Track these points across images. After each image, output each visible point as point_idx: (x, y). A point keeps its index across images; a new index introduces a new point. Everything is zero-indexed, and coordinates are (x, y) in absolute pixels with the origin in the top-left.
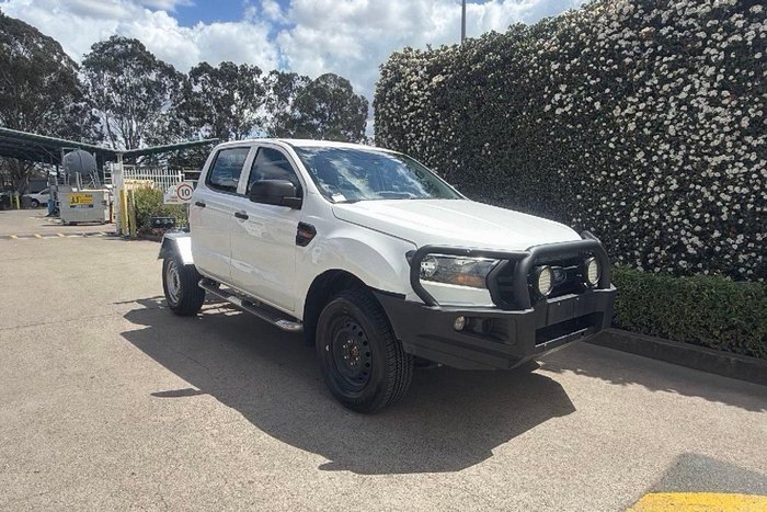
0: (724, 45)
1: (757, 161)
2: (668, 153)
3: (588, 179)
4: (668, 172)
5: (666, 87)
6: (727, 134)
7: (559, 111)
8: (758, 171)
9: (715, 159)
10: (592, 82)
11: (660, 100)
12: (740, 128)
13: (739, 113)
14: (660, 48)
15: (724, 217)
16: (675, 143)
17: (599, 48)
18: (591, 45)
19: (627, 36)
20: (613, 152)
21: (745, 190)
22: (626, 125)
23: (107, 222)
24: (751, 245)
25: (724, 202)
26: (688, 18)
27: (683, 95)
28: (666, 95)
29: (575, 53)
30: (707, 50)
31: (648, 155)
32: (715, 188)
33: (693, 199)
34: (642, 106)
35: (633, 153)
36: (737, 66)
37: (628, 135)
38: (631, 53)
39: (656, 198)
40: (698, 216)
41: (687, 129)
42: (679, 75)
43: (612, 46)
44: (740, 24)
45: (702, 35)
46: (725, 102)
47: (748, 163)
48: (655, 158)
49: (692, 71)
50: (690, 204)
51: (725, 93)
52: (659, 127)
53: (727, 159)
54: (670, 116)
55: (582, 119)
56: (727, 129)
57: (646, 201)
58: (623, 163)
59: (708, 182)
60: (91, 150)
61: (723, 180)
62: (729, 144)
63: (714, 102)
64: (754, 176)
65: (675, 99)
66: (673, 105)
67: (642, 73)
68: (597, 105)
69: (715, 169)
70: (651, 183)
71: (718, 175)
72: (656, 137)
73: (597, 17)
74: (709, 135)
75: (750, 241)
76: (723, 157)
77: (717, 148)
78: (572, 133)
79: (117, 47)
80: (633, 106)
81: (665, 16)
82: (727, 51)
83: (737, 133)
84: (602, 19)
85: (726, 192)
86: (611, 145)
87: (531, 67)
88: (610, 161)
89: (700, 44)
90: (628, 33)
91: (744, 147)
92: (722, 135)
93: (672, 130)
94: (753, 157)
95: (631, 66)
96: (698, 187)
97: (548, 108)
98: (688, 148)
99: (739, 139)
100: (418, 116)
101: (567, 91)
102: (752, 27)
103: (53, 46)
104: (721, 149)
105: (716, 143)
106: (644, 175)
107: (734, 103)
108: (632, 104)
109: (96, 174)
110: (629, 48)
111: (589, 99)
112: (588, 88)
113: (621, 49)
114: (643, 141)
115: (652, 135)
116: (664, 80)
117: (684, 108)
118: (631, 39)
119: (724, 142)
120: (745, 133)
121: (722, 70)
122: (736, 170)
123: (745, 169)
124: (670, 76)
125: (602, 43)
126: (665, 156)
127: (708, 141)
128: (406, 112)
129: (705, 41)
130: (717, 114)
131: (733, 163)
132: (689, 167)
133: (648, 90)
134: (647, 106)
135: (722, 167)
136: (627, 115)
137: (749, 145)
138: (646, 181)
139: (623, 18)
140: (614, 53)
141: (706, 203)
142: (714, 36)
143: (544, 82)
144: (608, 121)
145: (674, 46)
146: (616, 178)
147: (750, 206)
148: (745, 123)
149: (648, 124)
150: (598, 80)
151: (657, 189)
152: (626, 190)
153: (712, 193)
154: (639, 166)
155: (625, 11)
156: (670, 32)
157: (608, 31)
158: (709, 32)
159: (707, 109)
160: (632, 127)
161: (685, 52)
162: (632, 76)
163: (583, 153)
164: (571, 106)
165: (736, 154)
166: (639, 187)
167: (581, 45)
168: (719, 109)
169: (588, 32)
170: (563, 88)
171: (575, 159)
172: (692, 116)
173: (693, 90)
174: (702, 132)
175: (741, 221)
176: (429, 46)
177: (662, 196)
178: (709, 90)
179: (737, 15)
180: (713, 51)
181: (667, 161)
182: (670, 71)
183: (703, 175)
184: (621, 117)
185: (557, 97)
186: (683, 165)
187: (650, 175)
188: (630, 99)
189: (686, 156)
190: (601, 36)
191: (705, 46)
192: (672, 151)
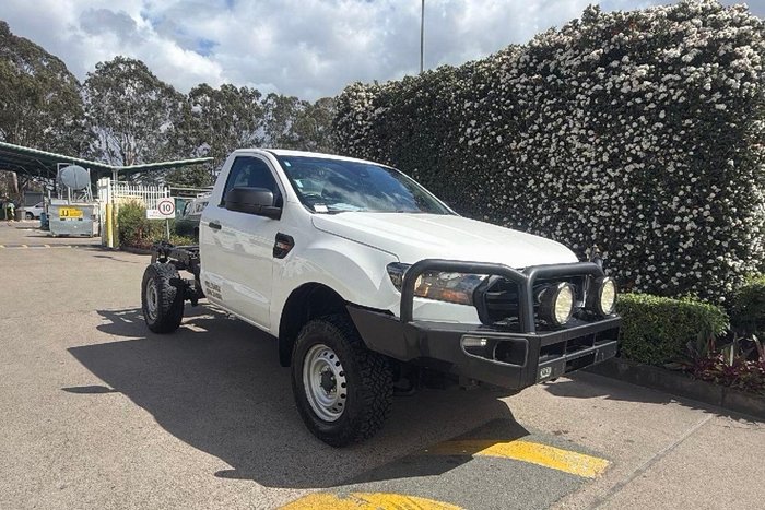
0: (590, 93)
1: (616, 190)
2: (551, 181)
3: (493, 202)
4: (552, 197)
5: (549, 126)
6: (593, 166)
7: (470, 143)
8: (616, 198)
9: (586, 187)
10: (494, 119)
11: (546, 136)
12: (602, 162)
13: (600, 149)
14: (546, 93)
15: (594, 237)
16: (556, 172)
17: (501, 91)
18: (496, 87)
19: (523, 81)
20: (511, 179)
21: (607, 214)
22: (519, 156)
23: (95, 236)
24: (613, 260)
25: (593, 223)
26: (567, 68)
27: (561, 133)
28: (550, 132)
29: (483, 94)
30: (579, 96)
31: (537, 183)
32: (586, 211)
33: (571, 221)
34: (531, 141)
35: (526, 181)
36: (601, 110)
37: (522, 165)
38: (526, 96)
39: (544, 221)
40: (574, 235)
41: (564, 161)
42: (559, 116)
43: (510, 89)
44: (602, 75)
45: (574, 83)
46: (591, 139)
47: (609, 192)
48: (542, 185)
49: (569, 113)
50: (569, 225)
51: (591, 132)
52: (544, 160)
53: (594, 187)
54: (552, 150)
55: (488, 150)
56: (593, 162)
57: (536, 222)
58: (520, 188)
59: (581, 207)
60: (86, 166)
61: (591, 204)
62: (595, 175)
63: (583, 139)
64: (614, 202)
65: (556, 136)
66: (554, 140)
67: (532, 113)
68: (499, 139)
69: (586, 196)
70: (540, 207)
71: (587, 200)
72: (542, 168)
73: (501, 64)
74: (580, 167)
75: (612, 257)
76: (591, 186)
77: (586, 178)
78: (480, 161)
79: (121, 66)
80: (526, 140)
81: (552, 65)
82: (592, 97)
83: (601, 166)
84: (504, 66)
85: (595, 215)
86: (509, 173)
87: (450, 104)
88: (509, 187)
89: (574, 90)
90: (524, 79)
91: (606, 178)
92: (589, 168)
93: (553, 164)
94: (612, 186)
95: (525, 107)
96: (574, 211)
97: (462, 139)
98: (566, 178)
99: (603, 170)
100: (362, 143)
101: (477, 126)
102: (611, 79)
103: (58, 65)
104: (589, 179)
105: (585, 173)
106: (535, 199)
107: (597, 141)
108: (525, 139)
109: (89, 188)
110: (525, 91)
111: (493, 133)
112: (492, 123)
113: (517, 92)
114: (534, 171)
115: (540, 166)
116: (547, 120)
117: (562, 143)
118: (526, 84)
119: (591, 173)
120: (607, 166)
121: (588, 113)
122: (600, 197)
123: (607, 197)
124: (552, 117)
125: (503, 86)
126: (550, 184)
127: (580, 173)
128: (352, 140)
129: (577, 88)
130: (585, 150)
131: (599, 190)
132: (567, 194)
133: (536, 127)
134: (535, 141)
135: (590, 194)
136: (521, 148)
137: (610, 176)
138: (535, 204)
139: (520, 66)
140: (512, 96)
141: (581, 225)
142: (583, 85)
143: (460, 119)
144: (506, 152)
145: (557, 91)
146: (515, 201)
147: (611, 228)
148: (605, 158)
149: (536, 156)
150: (500, 117)
151: (545, 212)
152: (522, 212)
153: (585, 216)
154: (530, 191)
155: (522, 60)
156: (554, 80)
157: (508, 76)
158: (580, 81)
159: (578, 145)
160: (524, 158)
161: (563, 97)
162: (525, 115)
163: (488, 179)
164: (479, 138)
165: (600, 183)
166: (531, 209)
167: (488, 88)
168: (587, 146)
169: (494, 76)
170: (473, 123)
171: (483, 184)
172: (568, 151)
173: (568, 129)
174: (575, 164)
175: (605, 240)
176: (376, 82)
177: (549, 218)
178: (580, 129)
179: (600, 68)
180: (582, 97)
181: (552, 187)
182: (553, 112)
183: (578, 200)
184: (516, 149)
185: (469, 130)
186: (564, 191)
187: (540, 200)
188: (523, 135)
189: (564, 184)
190: (502, 81)
191: (577, 92)
192: (555, 180)
